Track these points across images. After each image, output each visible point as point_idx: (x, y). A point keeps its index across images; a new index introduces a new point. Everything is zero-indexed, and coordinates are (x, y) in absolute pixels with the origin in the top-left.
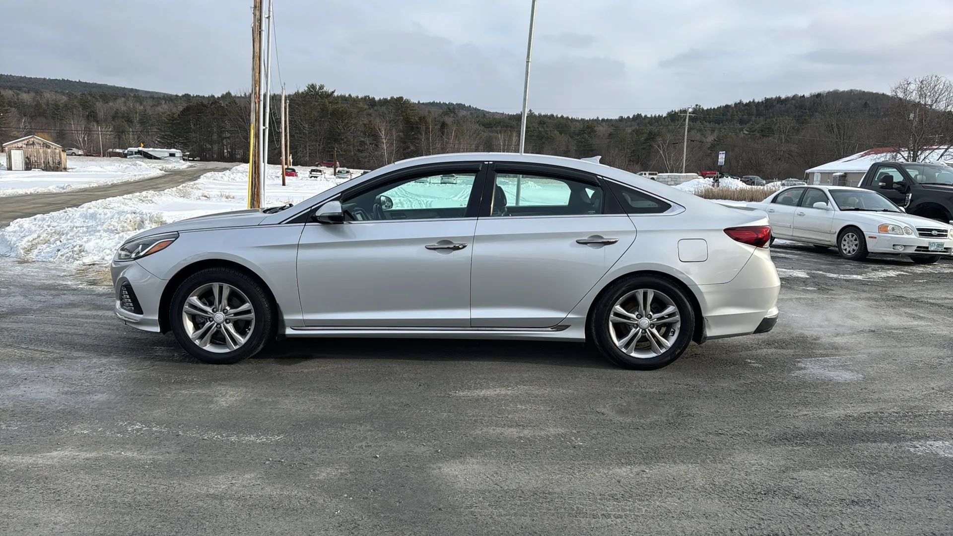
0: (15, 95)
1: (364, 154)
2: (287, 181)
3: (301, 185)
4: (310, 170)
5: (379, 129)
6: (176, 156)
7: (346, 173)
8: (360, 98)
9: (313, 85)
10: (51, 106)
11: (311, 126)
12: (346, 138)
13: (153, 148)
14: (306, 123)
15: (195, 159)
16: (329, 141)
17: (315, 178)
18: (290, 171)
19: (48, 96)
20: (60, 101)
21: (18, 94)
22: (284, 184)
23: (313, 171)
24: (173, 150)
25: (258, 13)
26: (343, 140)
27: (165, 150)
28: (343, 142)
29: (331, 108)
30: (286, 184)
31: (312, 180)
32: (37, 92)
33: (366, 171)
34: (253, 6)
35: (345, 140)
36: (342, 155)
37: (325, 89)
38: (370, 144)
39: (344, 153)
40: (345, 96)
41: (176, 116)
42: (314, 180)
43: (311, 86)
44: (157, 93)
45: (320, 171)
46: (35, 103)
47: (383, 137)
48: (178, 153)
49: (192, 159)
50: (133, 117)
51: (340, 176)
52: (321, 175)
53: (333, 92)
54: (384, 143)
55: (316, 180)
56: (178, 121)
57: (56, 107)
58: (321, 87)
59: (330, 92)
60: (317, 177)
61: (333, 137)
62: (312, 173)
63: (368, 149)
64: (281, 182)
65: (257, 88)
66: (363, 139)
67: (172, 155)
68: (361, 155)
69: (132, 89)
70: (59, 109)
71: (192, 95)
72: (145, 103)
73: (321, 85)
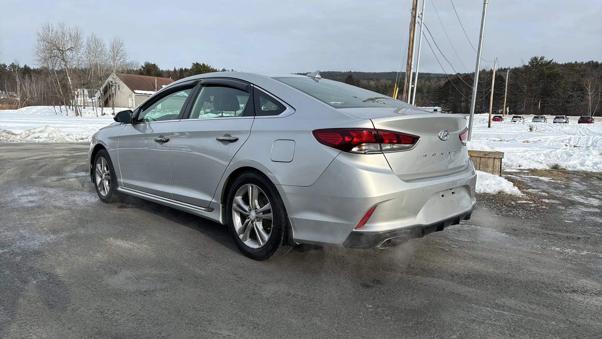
0: (368, 82)
1: (570, 105)
2: (491, 125)
3: (501, 127)
4: (512, 117)
5: (586, 85)
6: (438, 111)
7: (541, 118)
8: (584, 63)
9: (536, 57)
10: (383, 87)
11: (529, 86)
12: (556, 93)
13: (425, 107)
14: (526, 85)
15: (449, 112)
16: (543, 96)
17: (515, 122)
18: (498, 117)
19: (383, 81)
20: (388, 84)
21: (369, 82)
22: (489, 126)
23: (514, 117)
24: (436, 108)
25: (414, 13)
26: (554, 95)
27: (432, 107)
28: (554, 96)
29: (547, 72)
30: (491, 126)
31: (512, 123)
32: (378, 80)
33: (557, 116)
34: (412, 8)
35: (556, 95)
36: (552, 106)
37: (545, 59)
38: (577, 96)
39: (554, 104)
40: (572, 63)
41: (442, 86)
42: (513, 123)
43: (534, 59)
44: (441, 74)
45: (520, 117)
46: (376, 86)
47: (589, 90)
48: (439, 109)
49: (447, 112)
50: (424, 90)
51: (535, 120)
52: (521, 120)
53: (551, 61)
54: (589, 95)
55: (515, 124)
56: (442, 90)
57: (385, 87)
58: (542, 58)
59: (548, 61)
60: (515, 121)
61: (546, 93)
62: (514, 119)
63: (575, 100)
64: (487, 125)
65: (410, 61)
66: (571, 93)
67: (436, 110)
68: (568, 105)
69: (428, 73)
70: (386, 88)
71: (461, 73)
72: (431, 81)
73: (542, 57)
